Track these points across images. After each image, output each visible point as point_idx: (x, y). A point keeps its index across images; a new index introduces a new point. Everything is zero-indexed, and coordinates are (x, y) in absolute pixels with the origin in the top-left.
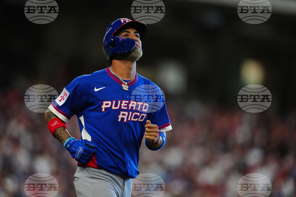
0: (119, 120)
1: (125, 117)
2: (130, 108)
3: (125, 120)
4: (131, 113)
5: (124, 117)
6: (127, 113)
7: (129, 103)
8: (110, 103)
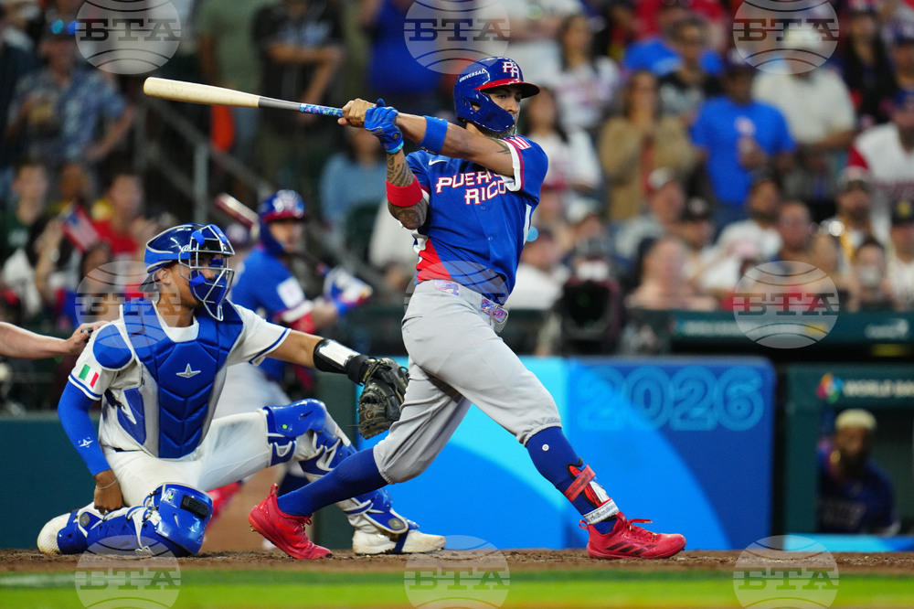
0: (468, 202)
1: (476, 196)
2: (479, 182)
3: (477, 202)
4: (483, 189)
5: (473, 197)
6: (476, 191)
7: (477, 175)
8: (450, 179)
